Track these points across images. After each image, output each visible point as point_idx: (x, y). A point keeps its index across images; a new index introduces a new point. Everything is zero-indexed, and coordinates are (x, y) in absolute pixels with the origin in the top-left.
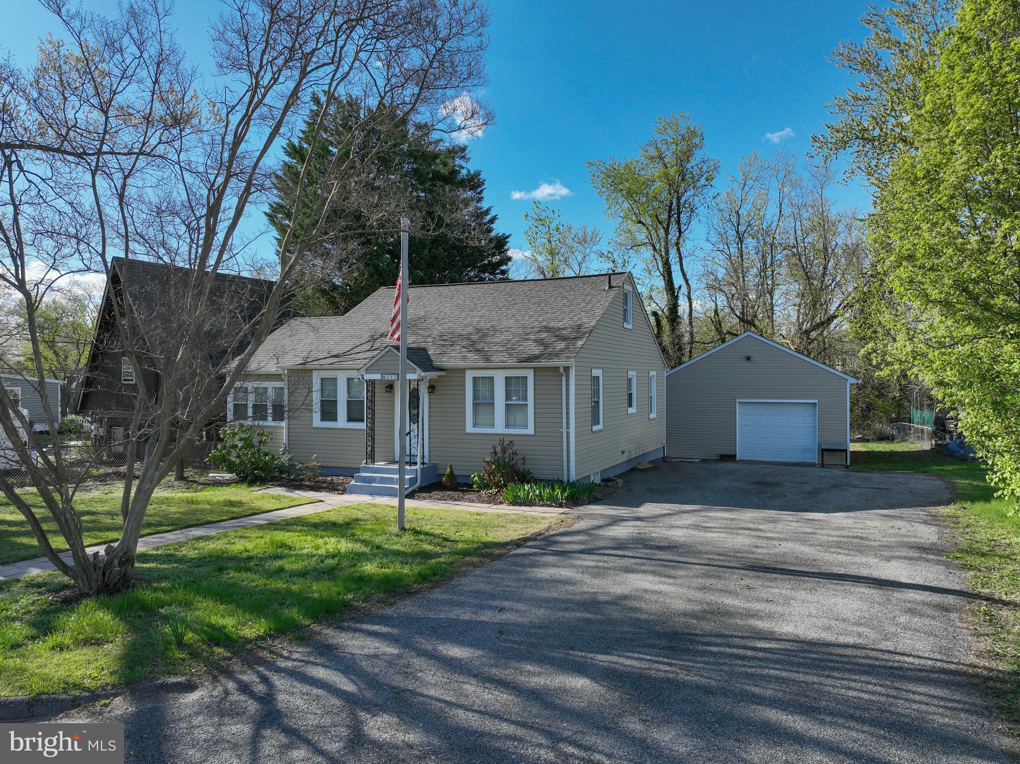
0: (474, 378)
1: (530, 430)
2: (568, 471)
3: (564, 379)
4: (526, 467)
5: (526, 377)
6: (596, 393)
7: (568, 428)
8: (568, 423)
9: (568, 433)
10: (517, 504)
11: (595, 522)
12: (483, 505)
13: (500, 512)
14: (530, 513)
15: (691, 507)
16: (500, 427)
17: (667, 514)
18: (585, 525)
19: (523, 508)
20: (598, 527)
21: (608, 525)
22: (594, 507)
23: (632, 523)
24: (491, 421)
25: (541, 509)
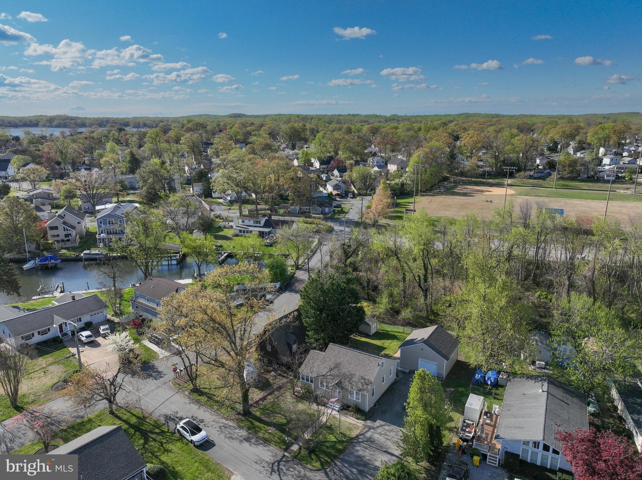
0: (350, 390)
1: (360, 401)
2: (367, 409)
3: (366, 396)
4: (359, 407)
5: (359, 393)
6: (373, 391)
9: (367, 403)
10: (356, 419)
11: (367, 429)
12: (351, 418)
13: (354, 422)
14: (358, 424)
15: (384, 423)
16: (355, 399)
17: (379, 427)
18: (365, 431)
19: (357, 421)
20: (367, 432)
21: (368, 431)
22: (369, 421)
23: (372, 430)
24: (353, 397)
25: (360, 421)
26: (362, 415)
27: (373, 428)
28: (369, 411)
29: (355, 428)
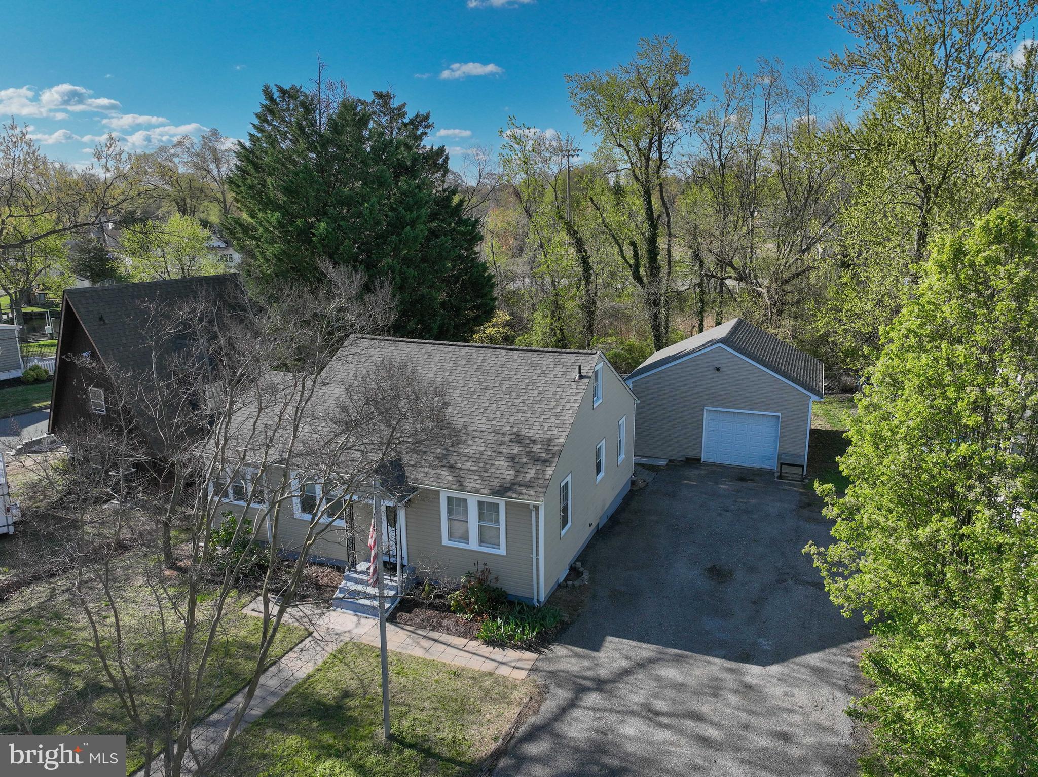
0: (448, 498)
1: (502, 551)
2: (538, 591)
3: (534, 513)
4: (499, 585)
5: (498, 504)
6: (565, 498)
7: (537, 554)
8: (537, 551)
9: (538, 559)
10: (491, 642)
11: (562, 695)
12: (460, 641)
13: (477, 665)
14: (504, 671)
15: (646, 650)
16: (474, 544)
17: (626, 672)
18: (549, 706)
19: (497, 653)
20: (564, 710)
21: (572, 704)
22: (560, 650)
23: (593, 698)
24: (465, 538)
25: (511, 655)
26: (520, 622)
27: (600, 685)
28: (552, 598)
29: (487, 695)
